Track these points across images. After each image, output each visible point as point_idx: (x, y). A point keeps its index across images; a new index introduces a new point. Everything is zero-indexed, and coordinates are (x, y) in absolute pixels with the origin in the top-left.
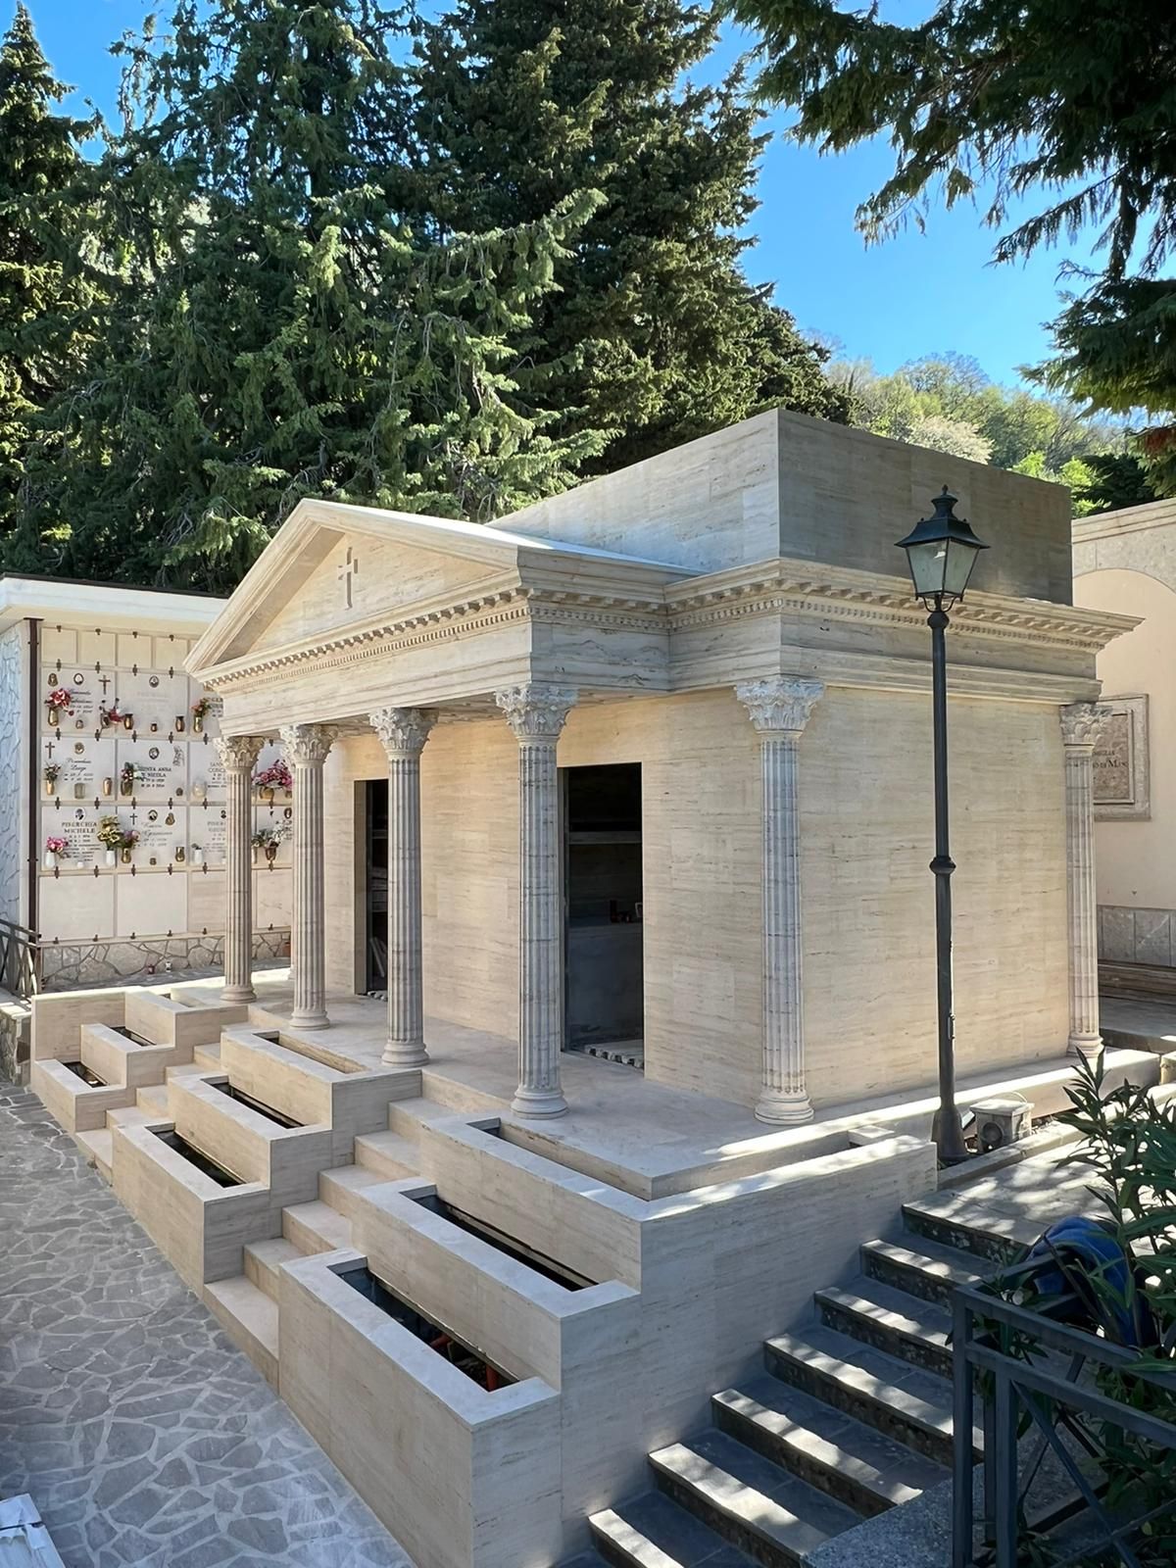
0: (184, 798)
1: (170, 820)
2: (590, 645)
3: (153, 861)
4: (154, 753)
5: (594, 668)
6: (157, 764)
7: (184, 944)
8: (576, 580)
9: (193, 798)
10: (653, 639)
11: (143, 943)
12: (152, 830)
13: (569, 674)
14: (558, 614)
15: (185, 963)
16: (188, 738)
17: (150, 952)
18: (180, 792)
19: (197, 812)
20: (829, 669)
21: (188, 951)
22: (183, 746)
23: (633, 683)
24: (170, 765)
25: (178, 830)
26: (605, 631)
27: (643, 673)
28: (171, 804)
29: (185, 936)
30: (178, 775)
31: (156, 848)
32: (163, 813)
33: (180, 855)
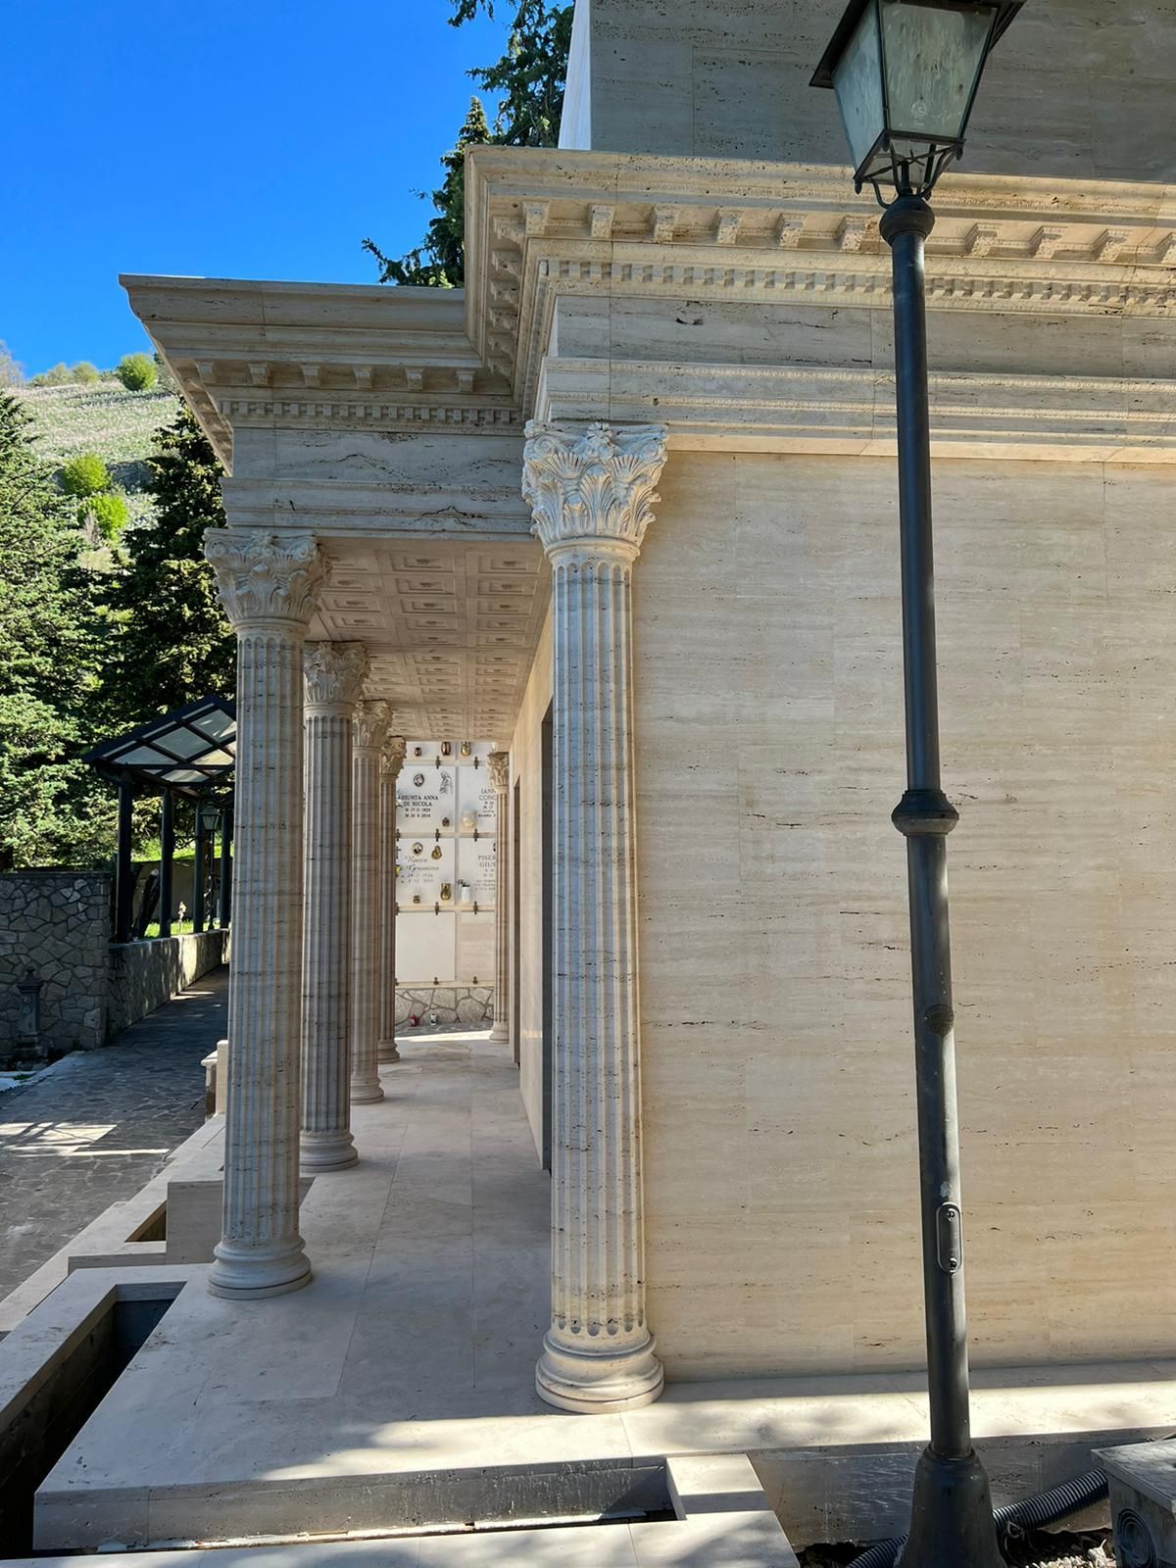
0: (451, 829)
1: (437, 853)
2: (360, 460)
3: (417, 899)
4: (420, 780)
5: (365, 499)
6: (423, 791)
7: (451, 994)
8: (272, 336)
9: (462, 830)
10: (496, 443)
11: (407, 991)
12: (417, 865)
13: (306, 511)
14: (277, 409)
15: (453, 1016)
16: (457, 763)
17: (415, 1001)
18: (446, 822)
19: (467, 844)
20: (698, 402)
21: (457, 1003)
22: (451, 771)
23: (450, 523)
24: (436, 793)
25: (445, 864)
26: (390, 435)
27: (465, 504)
28: (438, 836)
29: (453, 985)
30: (445, 804)
31: (421, 884)
32: (429, 845)
33: (446, 891)
